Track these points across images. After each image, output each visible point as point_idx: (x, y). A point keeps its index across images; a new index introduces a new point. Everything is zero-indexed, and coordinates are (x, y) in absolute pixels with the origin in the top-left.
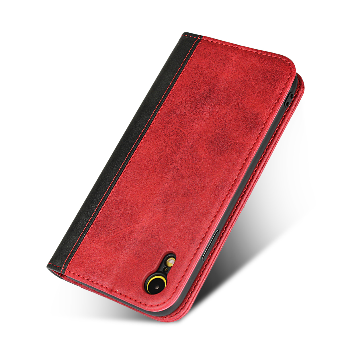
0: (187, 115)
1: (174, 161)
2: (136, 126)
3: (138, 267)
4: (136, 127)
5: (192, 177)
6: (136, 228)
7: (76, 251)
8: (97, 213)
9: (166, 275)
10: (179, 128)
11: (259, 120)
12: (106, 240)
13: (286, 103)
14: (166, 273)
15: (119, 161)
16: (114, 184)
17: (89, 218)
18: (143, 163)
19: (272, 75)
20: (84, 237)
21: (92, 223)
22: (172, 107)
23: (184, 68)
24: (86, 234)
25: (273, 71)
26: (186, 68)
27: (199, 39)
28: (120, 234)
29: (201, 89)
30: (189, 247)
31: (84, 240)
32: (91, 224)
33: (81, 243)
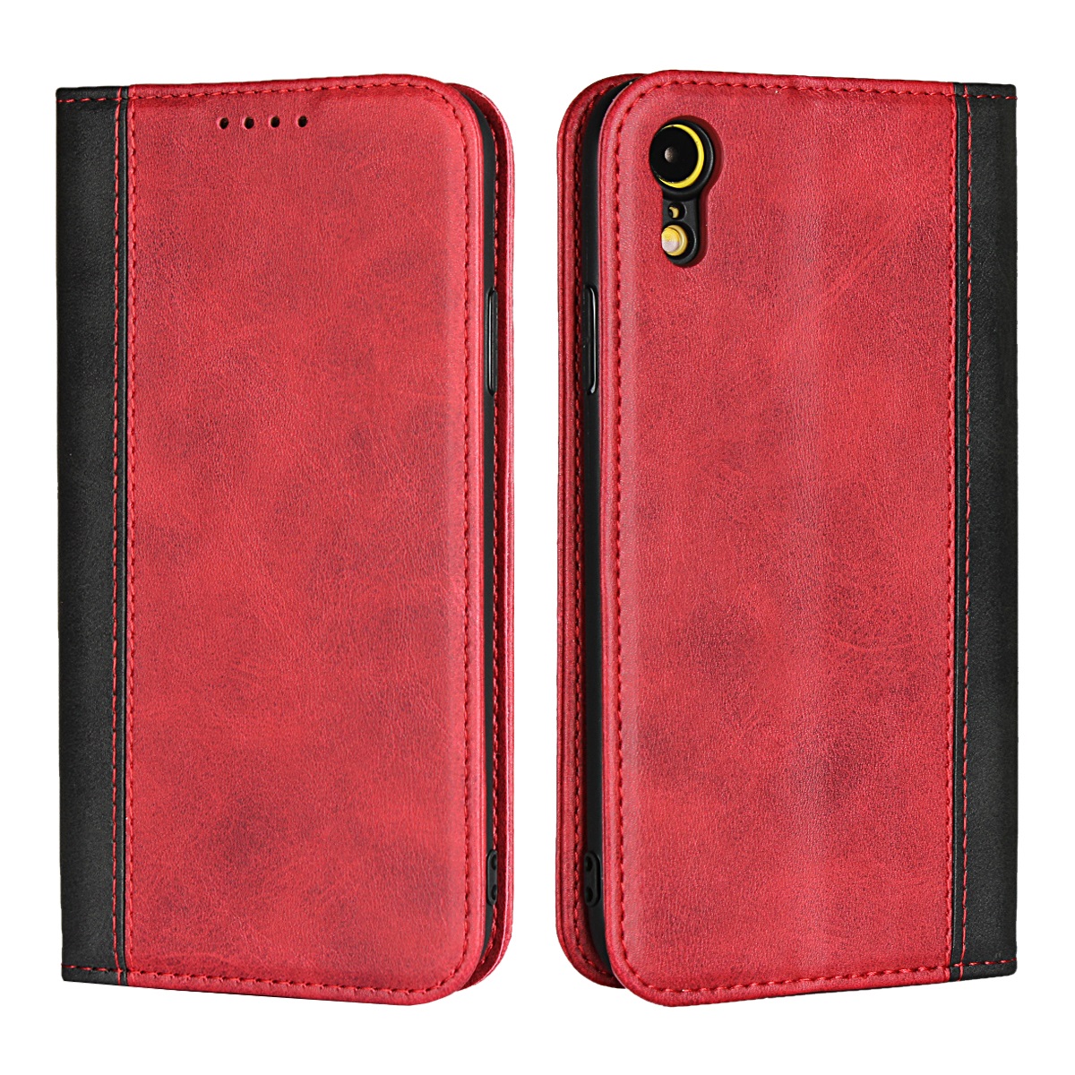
0: (863, 698)
1: (822, 539)
2: (994, 606)
3: (756, 183)
4: (992, 602)
5: (745, 511)
6: (825, 295)
7: (956, 162)
8: (961, 293)
9: (665, 196)
10: (863, 650)
11: (643, 764)
12: (890, 224)
13: (595, 863)
14: (669, 202)
15: (984, 476)
16: (959, 400)
17: (976, 274)
18: (911, 500)
19: (677, 924)
20: (957, 209)
21: (956, 261)
22: (921, 707)
23: (953, 848)
24: (956, 222)
25: (684, 940)
26: (947, 850)
27: (958, 963)
28: (859, 258)
29: (867, 800)
30: (644, 297)
31: (952, 202)
32: (957, 256)
33: (957, 190)
